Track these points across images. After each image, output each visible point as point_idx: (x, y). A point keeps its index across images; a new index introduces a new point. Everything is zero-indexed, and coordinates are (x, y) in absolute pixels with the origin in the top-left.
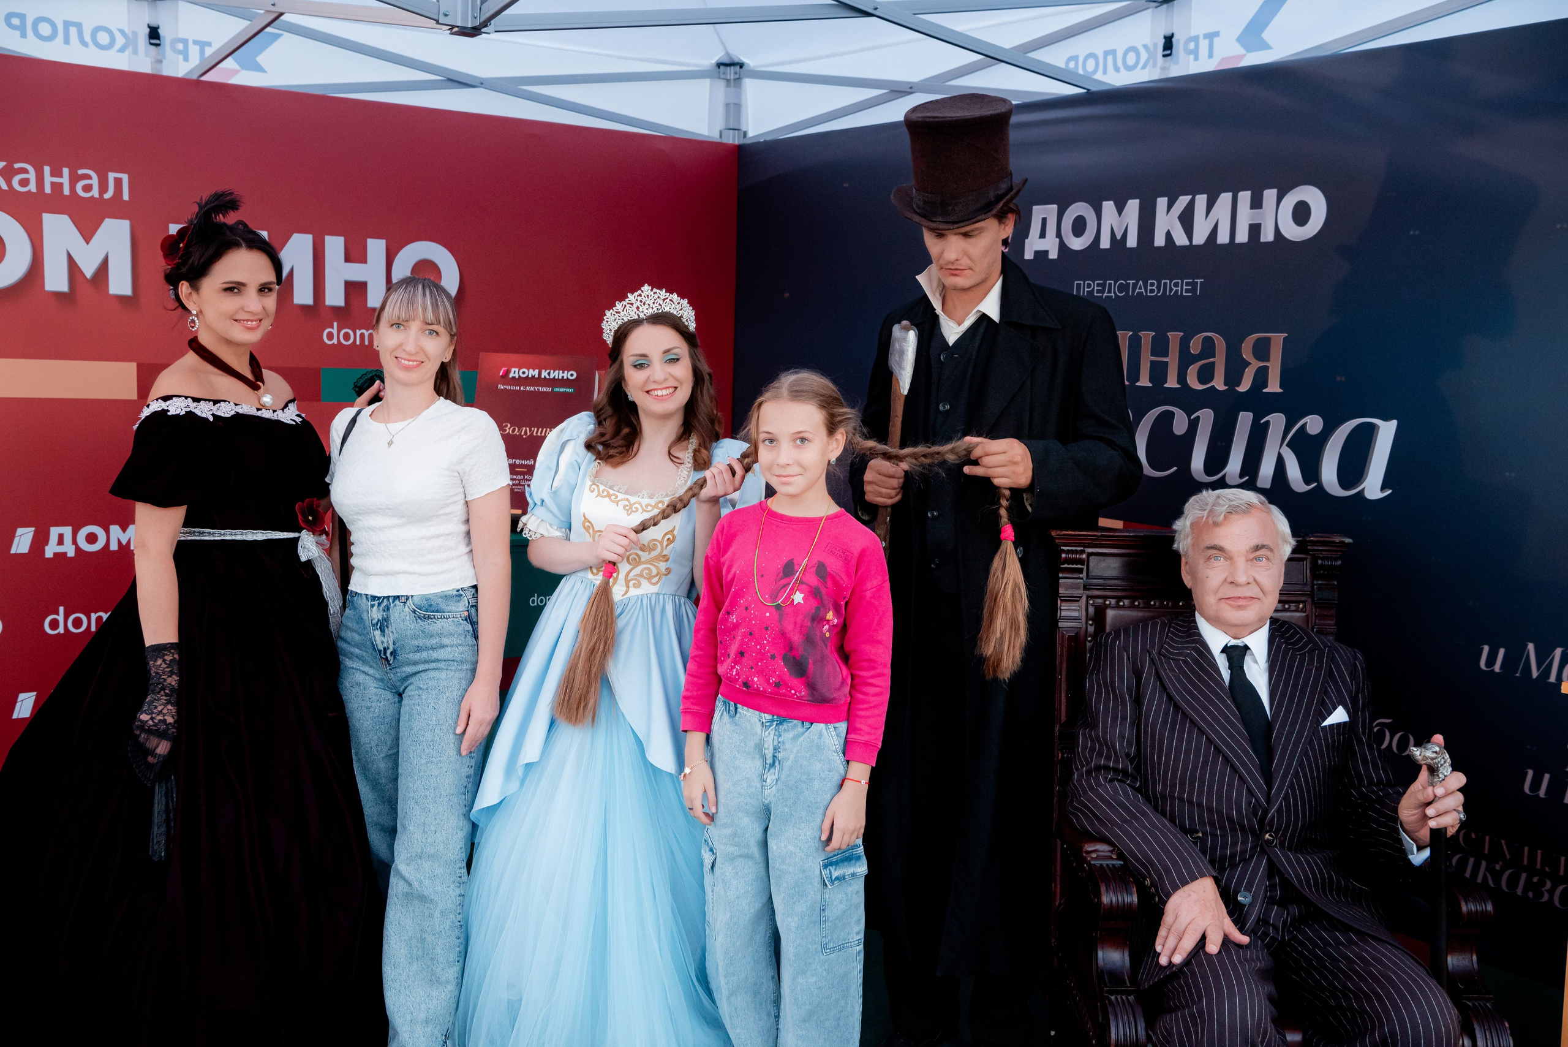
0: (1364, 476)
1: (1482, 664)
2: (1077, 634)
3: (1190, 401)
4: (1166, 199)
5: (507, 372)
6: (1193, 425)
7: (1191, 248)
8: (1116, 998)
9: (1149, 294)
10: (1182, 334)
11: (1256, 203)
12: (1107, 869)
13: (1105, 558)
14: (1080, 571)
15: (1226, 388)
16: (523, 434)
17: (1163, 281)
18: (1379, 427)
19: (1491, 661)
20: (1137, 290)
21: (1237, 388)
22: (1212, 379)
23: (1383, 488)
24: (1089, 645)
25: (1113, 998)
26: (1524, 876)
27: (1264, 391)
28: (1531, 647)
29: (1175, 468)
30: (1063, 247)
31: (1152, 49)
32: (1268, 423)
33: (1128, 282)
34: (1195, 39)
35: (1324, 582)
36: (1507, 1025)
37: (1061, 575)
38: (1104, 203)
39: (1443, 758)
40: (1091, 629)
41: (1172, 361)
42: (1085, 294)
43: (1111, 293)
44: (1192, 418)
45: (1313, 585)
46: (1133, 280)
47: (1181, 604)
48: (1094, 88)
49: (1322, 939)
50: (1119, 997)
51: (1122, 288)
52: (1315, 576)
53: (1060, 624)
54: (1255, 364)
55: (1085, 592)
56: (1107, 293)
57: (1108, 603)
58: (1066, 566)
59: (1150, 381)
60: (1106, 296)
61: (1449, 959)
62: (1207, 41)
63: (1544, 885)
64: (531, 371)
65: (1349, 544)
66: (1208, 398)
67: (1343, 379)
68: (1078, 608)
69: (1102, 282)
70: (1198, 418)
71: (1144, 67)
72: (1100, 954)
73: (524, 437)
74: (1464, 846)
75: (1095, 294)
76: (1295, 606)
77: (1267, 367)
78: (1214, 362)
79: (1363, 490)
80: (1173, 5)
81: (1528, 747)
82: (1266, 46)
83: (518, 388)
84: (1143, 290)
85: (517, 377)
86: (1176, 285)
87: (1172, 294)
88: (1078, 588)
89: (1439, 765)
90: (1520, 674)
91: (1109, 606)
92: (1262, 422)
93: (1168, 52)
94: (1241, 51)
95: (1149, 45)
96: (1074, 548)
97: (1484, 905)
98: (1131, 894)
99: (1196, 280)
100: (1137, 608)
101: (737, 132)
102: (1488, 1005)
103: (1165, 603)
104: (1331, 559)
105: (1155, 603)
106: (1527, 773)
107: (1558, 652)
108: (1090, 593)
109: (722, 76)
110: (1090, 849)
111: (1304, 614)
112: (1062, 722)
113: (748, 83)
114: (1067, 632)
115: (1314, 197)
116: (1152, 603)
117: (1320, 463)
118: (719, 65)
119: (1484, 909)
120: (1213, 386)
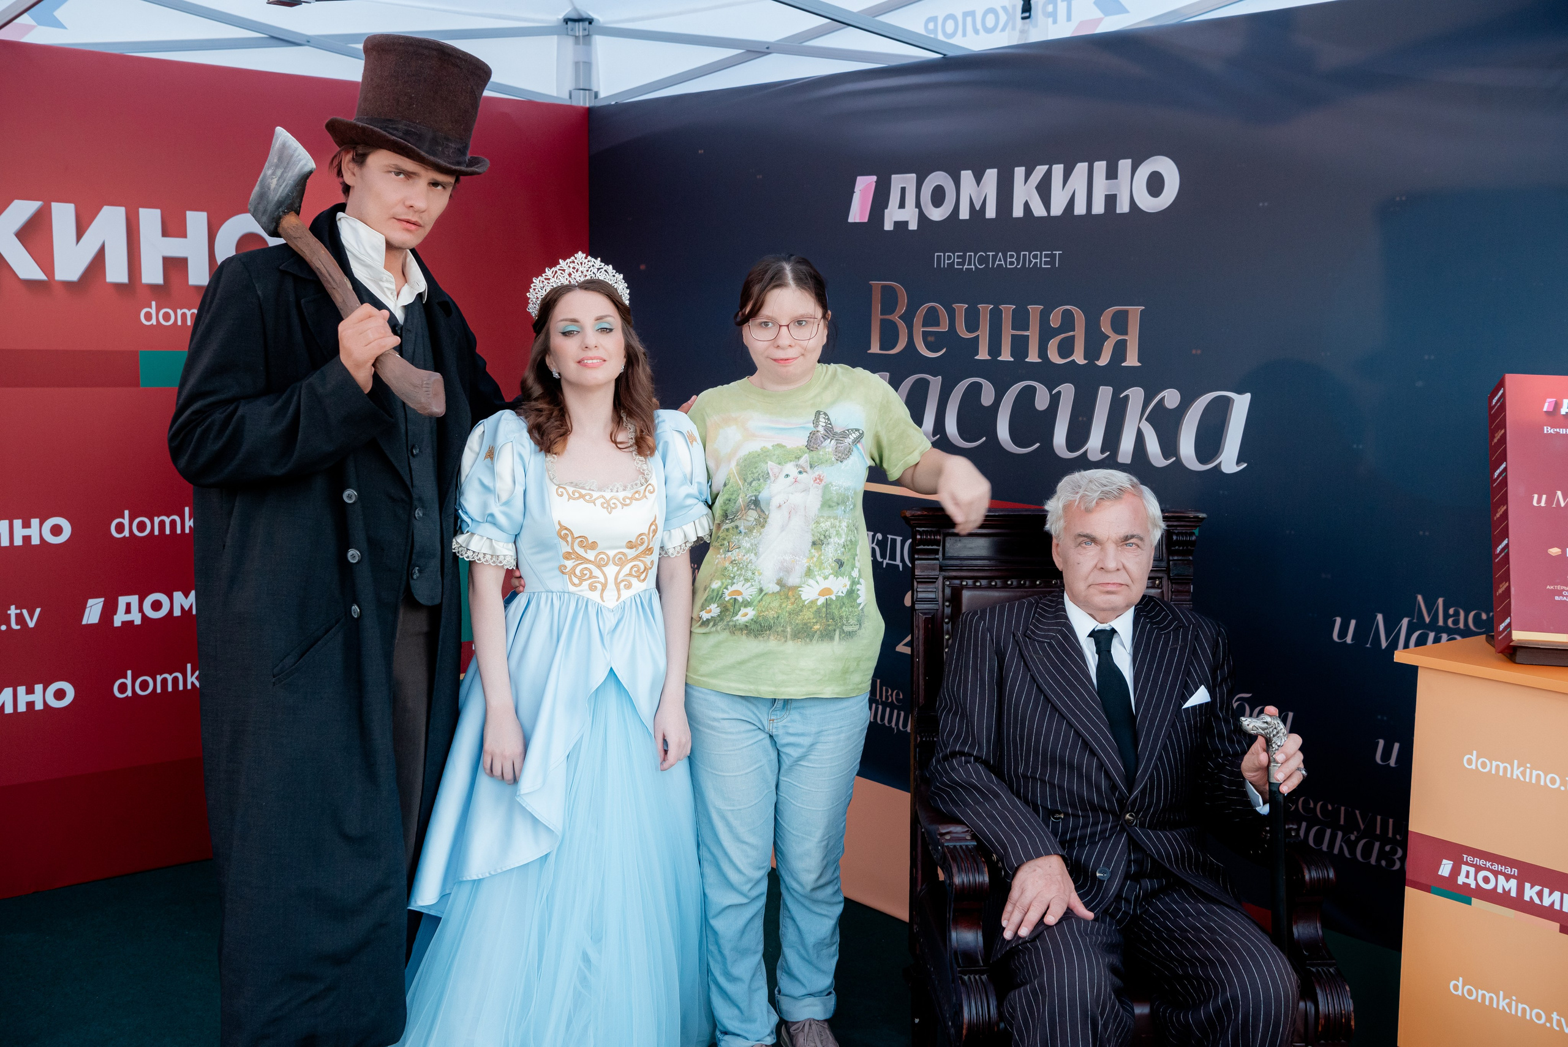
0: (1220, 451)
1: (1335, 636)
2: (933, 616)
3: (1051, 375)
4: (1023, 168)
6: (1055, 400)
7: (1049, 218)
8: (969, 978)
9: (1008, 267)
10: (1042, 307)
11: (1112, 174)
12: (960, 850)
14: (936, 552)
15: (1086, 362)
17: (1022, 253)
18: (1234, 400)
19: (1343, 633)
20: (997, 263)
21: (1096, 362)
22: (1071, 353)
23: (1238, 463)
24: (945, 626)
25: (966, 978)
26: (1377, 845)
27: (1122, 365)
28: (1380, 617)
29: (1038, 444)
30: (922, 217)
31: (1010, 10)
32: (1127, 397)
33: (988, 254)
34: (1053, 1)
35: (1180, 558)
36: (1348, 988)
37: (916, 556)
38: (962, 172)
40: (948, 611)
41: (1033, 334)
42: (946, 266)
43: (971, 265)
44: (1053, 393)
45: (1169, 561)
46: (992, 253)
47: (1038, 583)
48: (951, 53)
49: (1173, 911)
50: (972, 977)
51: (982, 260)
52: (1170, 552)
53: (917, 606)
54: (1114, 338)
55: (941, 573)
56: (968, 265)
57: (964, 583)
58: (922, 546)
59: (1011, 356)
60: (966, 268)
61: (1294, 931)
62: (1065, 3)
63: (1396, 853)
65: (1203, 519)
66: (1069, 373)
67: (1199, 352)
68: (935, 590)
69: (962, 254)
70: (1059, 393)
71: (1003, 30)
72: (954, 935)
74: (1320, 817)
75: (956, 267)
77: (1125, 341)
78: (1074, 336)
79: (1220, 463)
81: (1379, 717)
82: (1123, 10)
84: (1003, 262)
86: (1035, 257)
87: (1031, 267)
88: (934, 570)
90: (1370, 645)
91: (967, 587)
92: (1121, 396)
93: (1027, 14)
94: (1097, 14)
95: (1008, 8)
96: (929, 529)
97: (1326, 872)
98: (983, 873)
99: (1054, 252)
100: (995, 587)
101: (587, 92)
102: (1331, 970)
103: (1022, 582)
104: (1186, 534)
105: (1012, 583)
106: (1378, 742)
107: (1405, 622)
108: (946, 574)
109: (570, 33)
110: (944, 831)
111: (1160, 591)
112: (921, 705)
113: (598, 41)
114: (925, 614)
115: (1167, 167)
116: (1009, 583)
117: (1178, 438)
118: (567, 21)
119: (1326, 876)
120: (1073, 360)
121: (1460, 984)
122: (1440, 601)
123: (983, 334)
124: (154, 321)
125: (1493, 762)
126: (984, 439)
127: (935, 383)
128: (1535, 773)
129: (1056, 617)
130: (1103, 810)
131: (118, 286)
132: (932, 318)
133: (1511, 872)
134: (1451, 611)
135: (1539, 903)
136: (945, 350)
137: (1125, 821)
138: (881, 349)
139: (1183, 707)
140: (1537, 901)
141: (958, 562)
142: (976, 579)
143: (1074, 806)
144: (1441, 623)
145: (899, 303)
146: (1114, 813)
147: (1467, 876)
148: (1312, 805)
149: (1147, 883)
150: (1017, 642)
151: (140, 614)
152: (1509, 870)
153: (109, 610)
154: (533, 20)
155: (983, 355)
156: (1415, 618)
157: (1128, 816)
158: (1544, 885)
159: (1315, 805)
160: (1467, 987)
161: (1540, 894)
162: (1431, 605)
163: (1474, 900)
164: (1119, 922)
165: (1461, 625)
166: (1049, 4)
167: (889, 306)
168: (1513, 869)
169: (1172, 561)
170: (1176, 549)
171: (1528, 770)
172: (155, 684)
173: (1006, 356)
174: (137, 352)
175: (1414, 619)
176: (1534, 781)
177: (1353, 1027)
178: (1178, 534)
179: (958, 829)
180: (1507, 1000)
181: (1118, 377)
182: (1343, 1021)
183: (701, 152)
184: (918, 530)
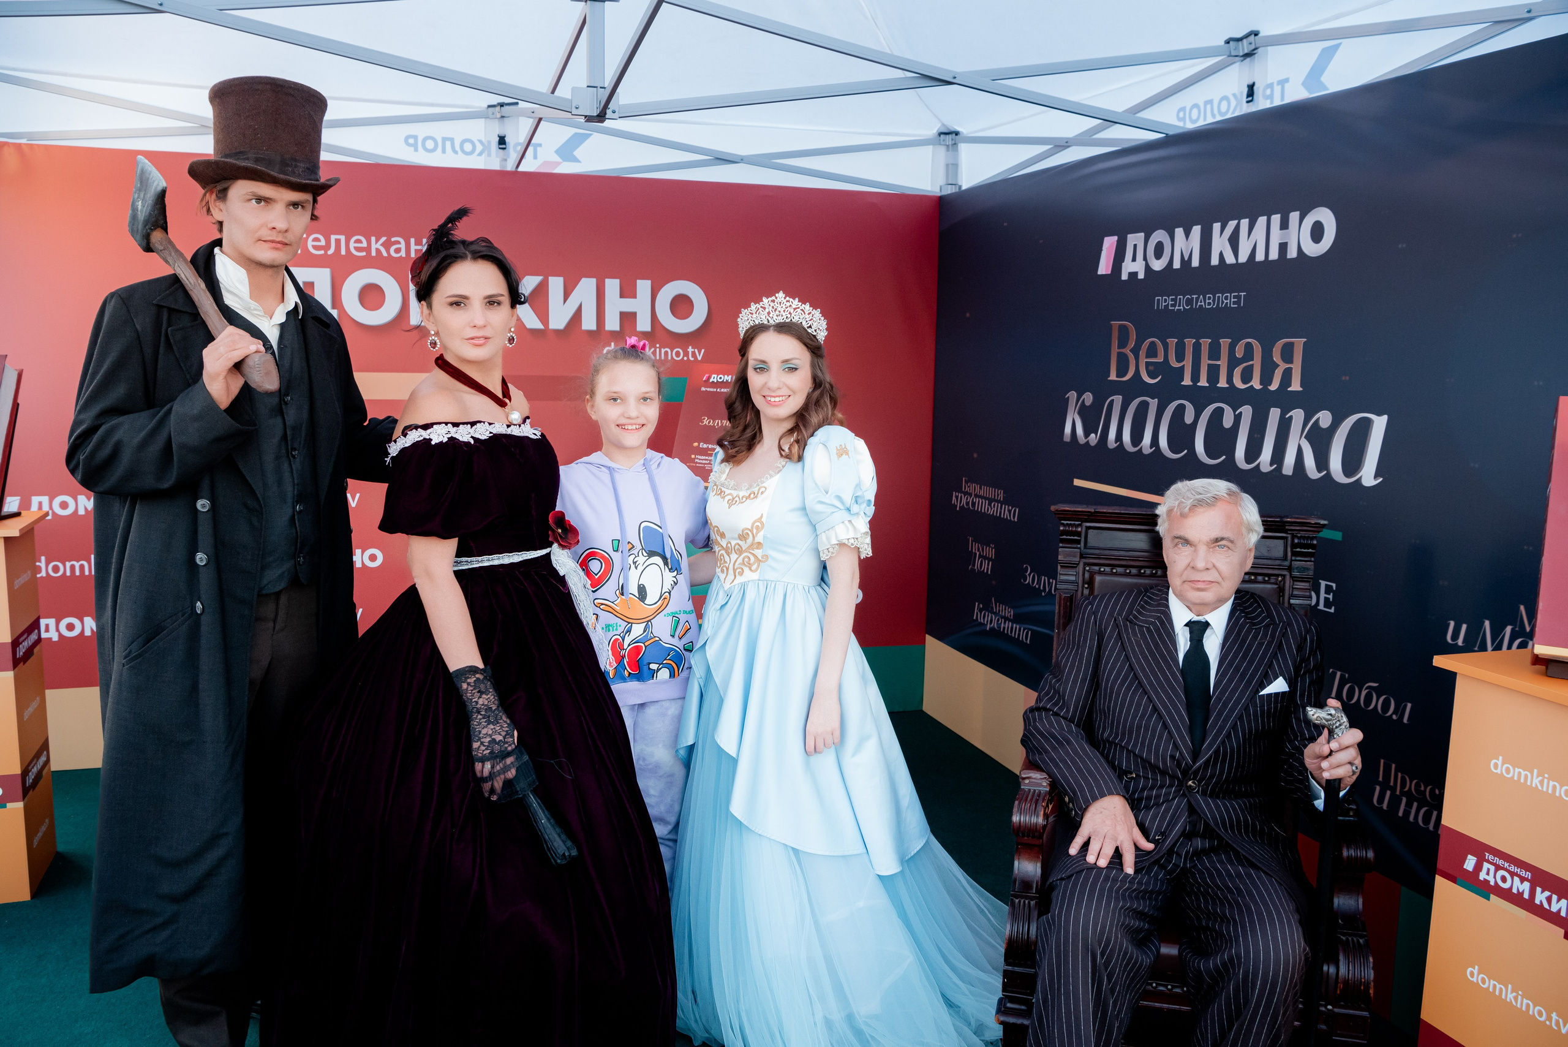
0: (1362, 466)
1: (1449, 638)
2: (1073, 596)
3: (1235, 398)
4: (1219, 224)
5: (709, 378)
6: (1238, 419)
7: (1237, 265)
8: (1020, 902)
9: (1207, 307)
10: (1230, 340)
11: (1284, 225)
13: (1102, 532)
14: (1078, 542)
15: (1261, 387)
16: (716, 425)
17: (1217, 295)
18: (1373, 421)
19: (1455, 636)
20: (1199, 304)
21: (1269, 387)
22: (1251, 379)
23: (1376, 477)
25: (1016, 901)
27: (1289, 389)
28: (1487, 625)
29: (1224, 457)
30: (1148, 268)
31: (1239, 96)
32: (1291, 417)
33: (1192, 296)
34: (1271, 86)
35: (1303, 559)
36: (1371, 959)
37: (1061, 545)
38: (1176, 230)
41: (1223, 363)
42: (1163, 308)
43: (1181, 307)
44: (1237, 413)
45: (1292, 560)
46: (1195, 295)
48: (1171, 133)
50: (1022, 901)
52: (1294, 554)
53: (1059, 587)
54: (1283, 366)
55: (1082, 560)
56: (1178, 307)
57: (1102, 569)
58: (1064, 537)
59: (1208, 382)
60: (1177, 309)
61: (1336, 901)
62: (1280, 86)
64: (726, 376)
65: (1324, 526)
66: (1249, 396)
67: (1348, 378)
68: (1075, 573)
69: (1174, 297)
70: (1241, 413)
71: (1233, 113)
72: (1016, 863)
74: (1428, 798)
75: (1170, 308)
77: (1291, 369)
78: (1252, 365)
79: (1361, 477)
80: (1254, 58)
82: (1327, 89)
83: (715, 390)
84: (1203, 304)
85: (716, 382)
86: (1226, 298)
87: (1223, 306)
88: (1075, 557)
90: (1476, 648)
91: (1103, 573)
92: (1287, 416)
93: (1250, 99)
95: (1237, 93)
96: (1072, 522)
97: (1364, 853)
98: (1038, 816)
99: (1240, 294)
100: (1129, 575)
101: (954, 186)
102: (1361, 941)
103: (1154, 572)
104: (1308, 538)
105: (1145, 571)
107: (1509, 629)
108: (1087, 561)
109: (942, 143)
110: (1024, 776)
113: (963, 147)
114: (1064, 593)
115: (1325, 216)
116: (1142, 571)
117: (1329, 454)
118: (940, 134)
119: (1364, 855)
120: (1252, 386)
121: (1476, 972)
123: (1188, 364)
125: (1516, 769)
126: (1186, 451)
127: (1153, 404)
128: (1551, 783)
129: (1159, 605)
131: (590, 332)
132: (1152, 352)
133: (1525, 875)
135: (1548, 908)
136: (1160, 377)
137: (1187, 786)
138: (1117, 377)
140: (1546, 906)
141: (1097, 552)
145: (1130, 337)
147: (1488, 874)
148: (1422, 788)
149: (1198, 843)
152: (1524, 873)
154: (914, 135)
156: (1518, 626)
157: (1190, 783)
158: (1553, 892)
159: (1425, 788)
160: (1481, 976)
161: (1549, 899)
162: (1531, 616)
163: (1492, 896)
164: (1170, 872)
166: (1268, 88)
167: (1123, 344)
168: (1527, 873)
169: (1295, 561)
170: (1299, 551)
171: (1546, 780)
173: (1203, 382)
175: (1516, 627)
176: (1550, 791)
177: (1372, 995)
178: (1299, 538)
179: (1036, 775)
180: (1514, 994)
181: (1286, 400)
182: (1362, 988)
183: (1005, 224)
184: (1063, 524)
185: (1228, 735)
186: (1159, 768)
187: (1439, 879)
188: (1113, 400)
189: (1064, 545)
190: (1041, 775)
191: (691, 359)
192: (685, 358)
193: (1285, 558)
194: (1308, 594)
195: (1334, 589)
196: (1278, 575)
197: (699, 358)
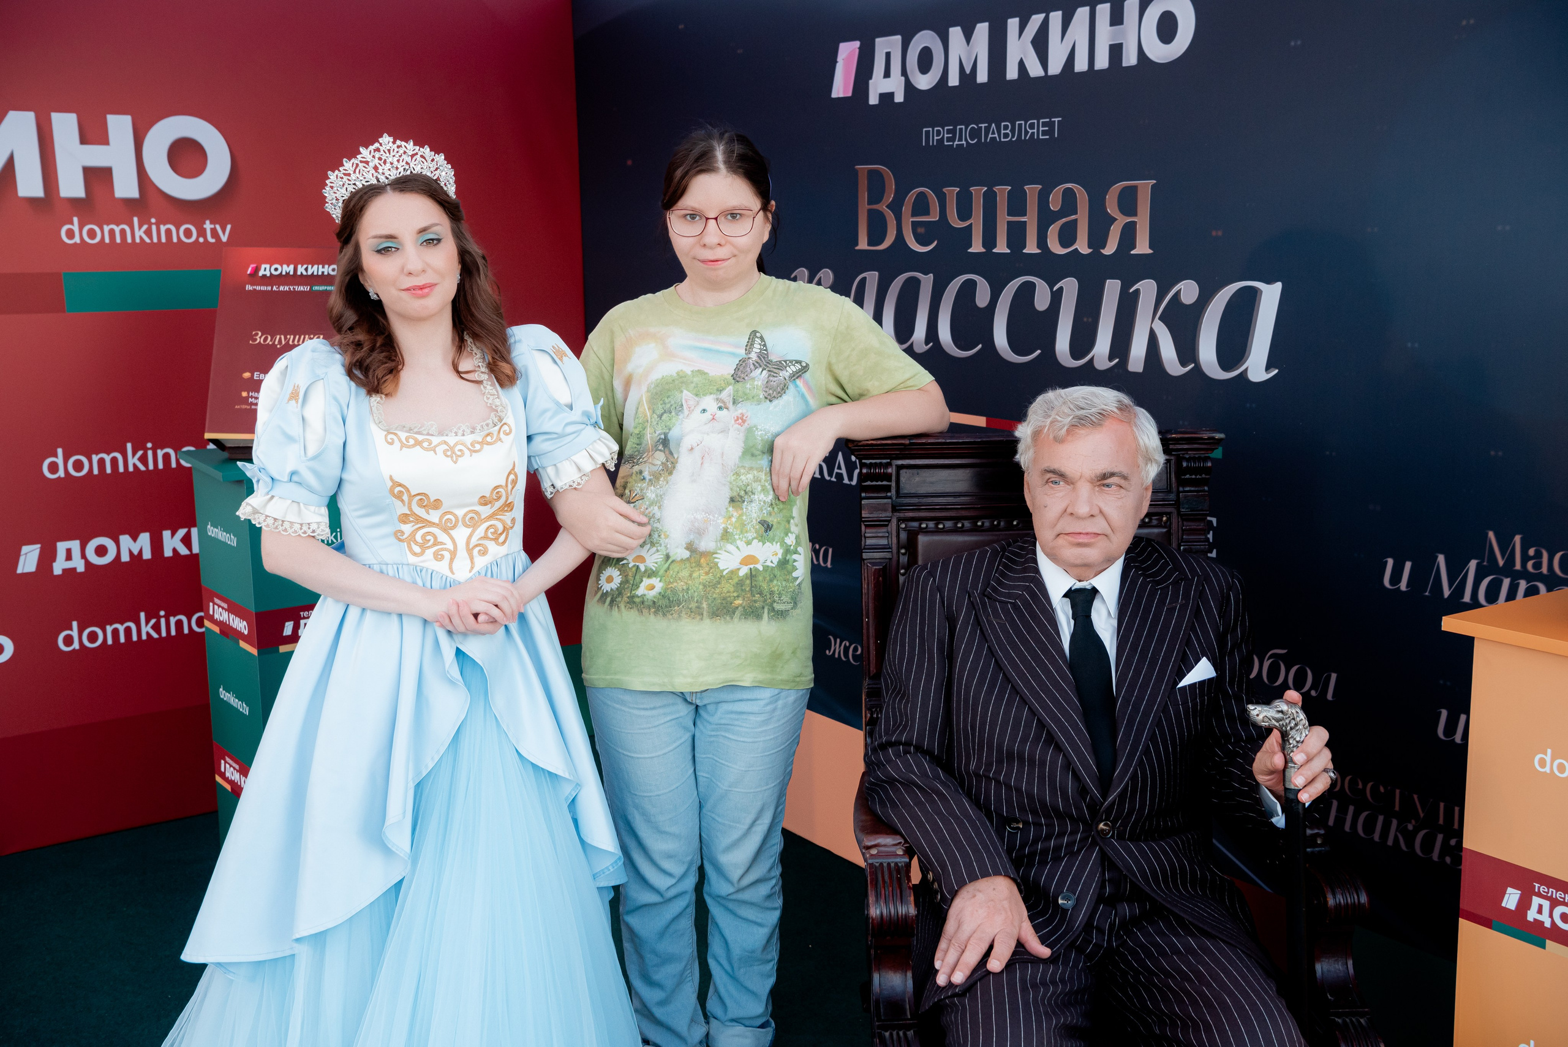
0: (1247, 352)
1: (1386, 581)
2: (885, 567)
3: (1052, 268)
5: (256, 270)
6: (1057, 298)
7: (1047, 79)
8: (891, 1035)
9: (1002, 140)
10: (1040, 186)
12: (886, 869)
13: (919, 471)
14: (888, 489)
15: (1091, 250)
16: (276, 343)
17: (1017, 123)
18: (1262, 292)
19: (1396, 577)
20: (990, 136)
21: (1102, 251)
22: (1074, 240)
23: (1268, 368)
26: (1440, 837)
27: (1132, 252)
28: (1441, 559)
29: (1038, 352)
30: (909, 87)
32: (1137, 291)
33: (980, 125)
35: (1192, 489)
37: (863, 495)
39: (1294, 719)
40: (904, 559)
41: (1031, 220)
42: (935, 144)
43: (962, 141)
44: (1055, 289)
45: (1178, 492)
46: (982, 123)
47: (1015, 523)
50: (895, 1033)
51: (975, 134)
52: (1181, 483)
53: (865, 556)
54: (1122, 220)
55: (895, 514)
57: (924, 526)
58: (869, 483)
59: (1008, 247)
60: (957, 145)
61: (1318, 967)
64: (285, 266)
65: (1220, 440)
66: (1071, 265)
67: (1220, 233)
68: (887, 534)
69: (952, 127)
70: (1061, 289)
72: (876, 977)
73: (278, 346)
74: (1370, 800)
75: (946, 143)
76: (1156, 519)
77: (1135, 223)
78: (1077, 219)
79: (1246, 370)
81: (1441, 682)
83: (269, 288)
84: (996, 135)
85: (268, 275)
86: (1032, 126)
87: (1027, 138)
88: (885, 510)
89: (1288, 728)
90: (1429, 593)
91: (926, 531)
92: (1131, 291)
96: (878, 461)
97: (1356, 897)
98: (907, 904)
99: (1053, 120)
100: (961, 530)
102: (1362, 1021)
103: (995, 523)
104: (1199, 459)
106: (1440, 712)
107: (1473, 564)
108: (902, 515)
110: (869, 844)
111: (1165, 530)
112: (871, 675)
114: (874, 564)
116: (979, 524)
117: (1197, 339)
119: (1356, 901)
120: (1077, 249)
122: (1517, 539)
123: (977, 222)
124: (77, 239)
126: (980, 346)
127: (927, 281)
130: (1071, 817)
131: (33, 201)
132: (921, 207)
134: (1531, 552)
136: (936, 242)
137: (1098, 831)
138: (869, 245)
139: (1178, 687)
141: (915, 500)
142: (938, 520)
143: (1034, 812)
144: (1518, 566)
145: (887, 189)
146: (1085, 822)
147: (1540, 911)
148: (1360, 786)
150: (972, 605)
151: (83, 561)
153: (47, 557)
155: (977, 247)
156: (1486, 560)
157: (1101, 826)
159: (1365, 786)
162: (1505, 544)
163: (1548, 942)
164: (1089, 957)
165: (1544, 570)
167: (876, 196)
169: (1182, 492)
170: (1192, 478)
172: (105, 635)
173: (1002, 248)
174: (59, 275)
175: (1483, 561)
178: (1188, 460)
179: (887, 840)
181: (1128, 268)
183: (681, 27)
184: (865, 463)
185: (1146, 751)
186: (1056, 809)
187: (1462, 922)
188: (864, 279)
189: (868, 495)
190: (894, 839)
191: (211, 240)
192: (201, 240)
193: (1170, 491)
194: (1203, 537)
195: (1215, 525)
196: (1161, 514)
197: (224, 239)
